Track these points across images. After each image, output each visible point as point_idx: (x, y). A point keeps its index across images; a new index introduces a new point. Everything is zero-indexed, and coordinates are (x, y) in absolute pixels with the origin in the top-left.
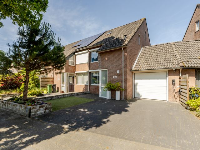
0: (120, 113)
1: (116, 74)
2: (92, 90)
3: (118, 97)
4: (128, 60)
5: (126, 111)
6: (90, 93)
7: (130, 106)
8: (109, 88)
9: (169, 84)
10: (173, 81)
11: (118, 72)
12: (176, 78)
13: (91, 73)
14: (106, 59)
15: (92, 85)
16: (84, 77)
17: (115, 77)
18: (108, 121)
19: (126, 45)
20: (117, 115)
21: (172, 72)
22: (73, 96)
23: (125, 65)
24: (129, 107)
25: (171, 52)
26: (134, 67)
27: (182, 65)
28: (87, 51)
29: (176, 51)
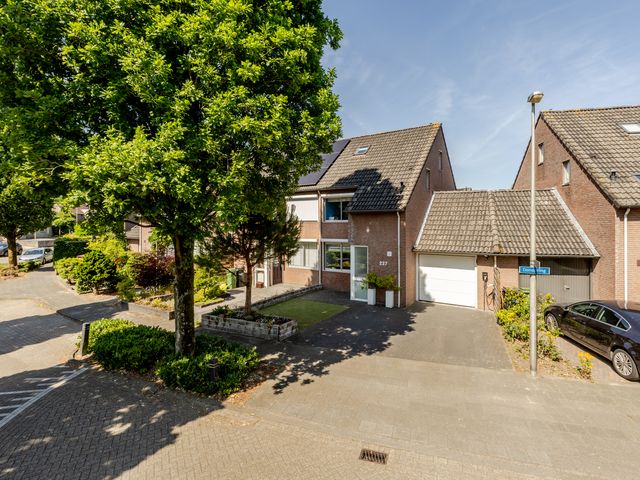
0: (402, 333)
1: (385, 258)
2: (328, 282)
3: (389, 302)
4: (407, 233)
5: (411, 330)
6: (323, 289)
7: (415, 320)
8: (372, 285)
9: (478, 280)
10: (485, 274)
11: (389, 254)
12: (489, 270)
13: (326, 246)
14: (368, 231)
15: (328, 270)
16: (307, 250)
17: (383, 263)
18: (389, 344)
19: (405, 208)
20: (398, 336)
21: (483, 259)
22: (295, 297)
23: (403, 243)
24: (413, 322)
25: (485, 215)
26: (418, 242)
27: (496, 249)
28: (316, 196)
29: (493, 217)
